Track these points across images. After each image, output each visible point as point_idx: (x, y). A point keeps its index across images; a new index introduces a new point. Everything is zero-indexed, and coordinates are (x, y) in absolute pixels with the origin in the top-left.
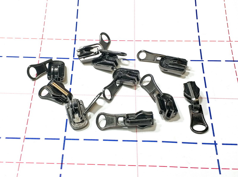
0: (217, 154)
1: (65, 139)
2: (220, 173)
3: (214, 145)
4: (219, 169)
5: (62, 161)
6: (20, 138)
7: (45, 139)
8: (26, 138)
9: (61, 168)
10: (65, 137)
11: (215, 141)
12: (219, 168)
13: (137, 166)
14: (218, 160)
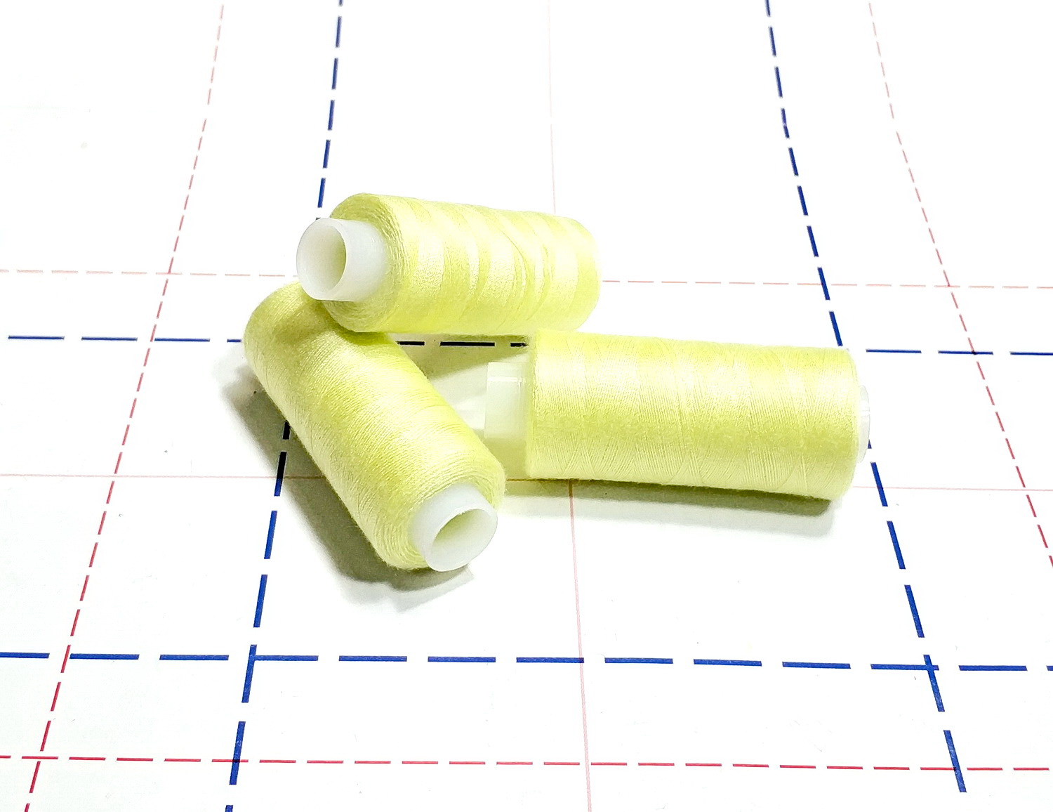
0: (941, 708)
1: (253, 656)
2: (962, 788)
3: (926, 672)
5: (238, 749)
6: (45, 656)
7: (163, 658)
8: (74, 657)
9: (233, 781)
10: (253, 649)
11: (927, 658)
12: (957, 770)
13: (583, 763)
14: (948, 735)
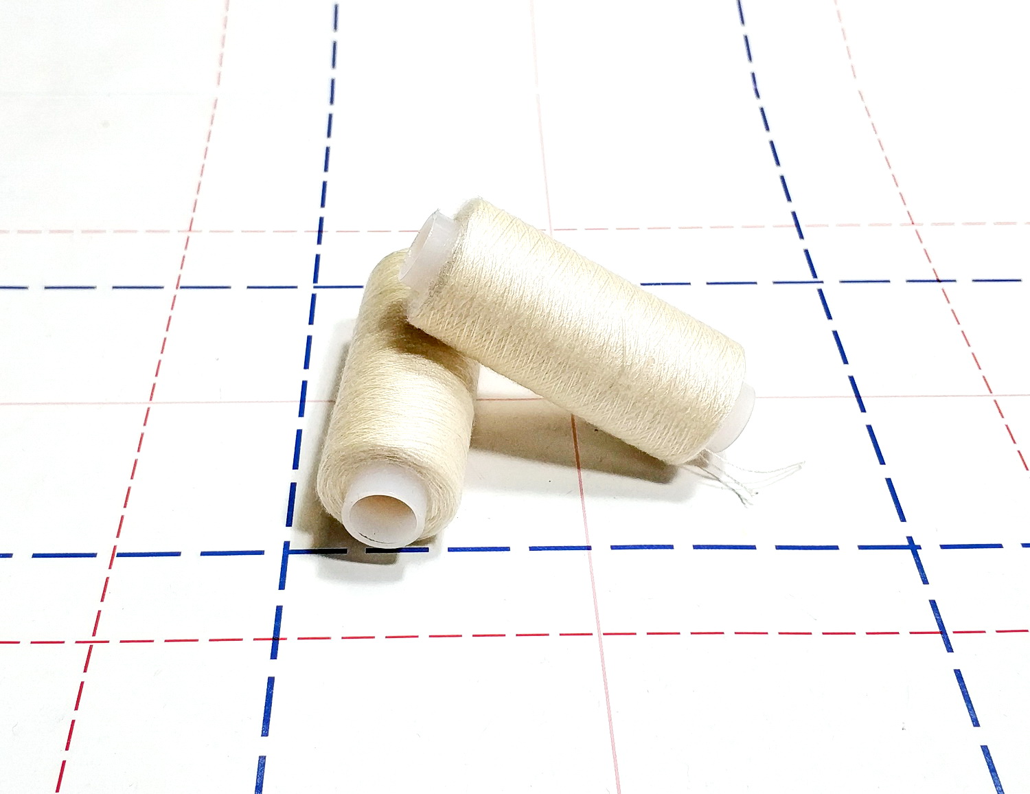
0: (925, 582)
1: (287, 550)
2: (950, 649)
3: (910, 551)
4: (941, 633)
5: (277, 629)
6: (93, 555)
8: (120, 555)
9: (274, 655)
10: (287, 544)
11: (910, 539)
12: (943, 631)
14: (933, 604)
